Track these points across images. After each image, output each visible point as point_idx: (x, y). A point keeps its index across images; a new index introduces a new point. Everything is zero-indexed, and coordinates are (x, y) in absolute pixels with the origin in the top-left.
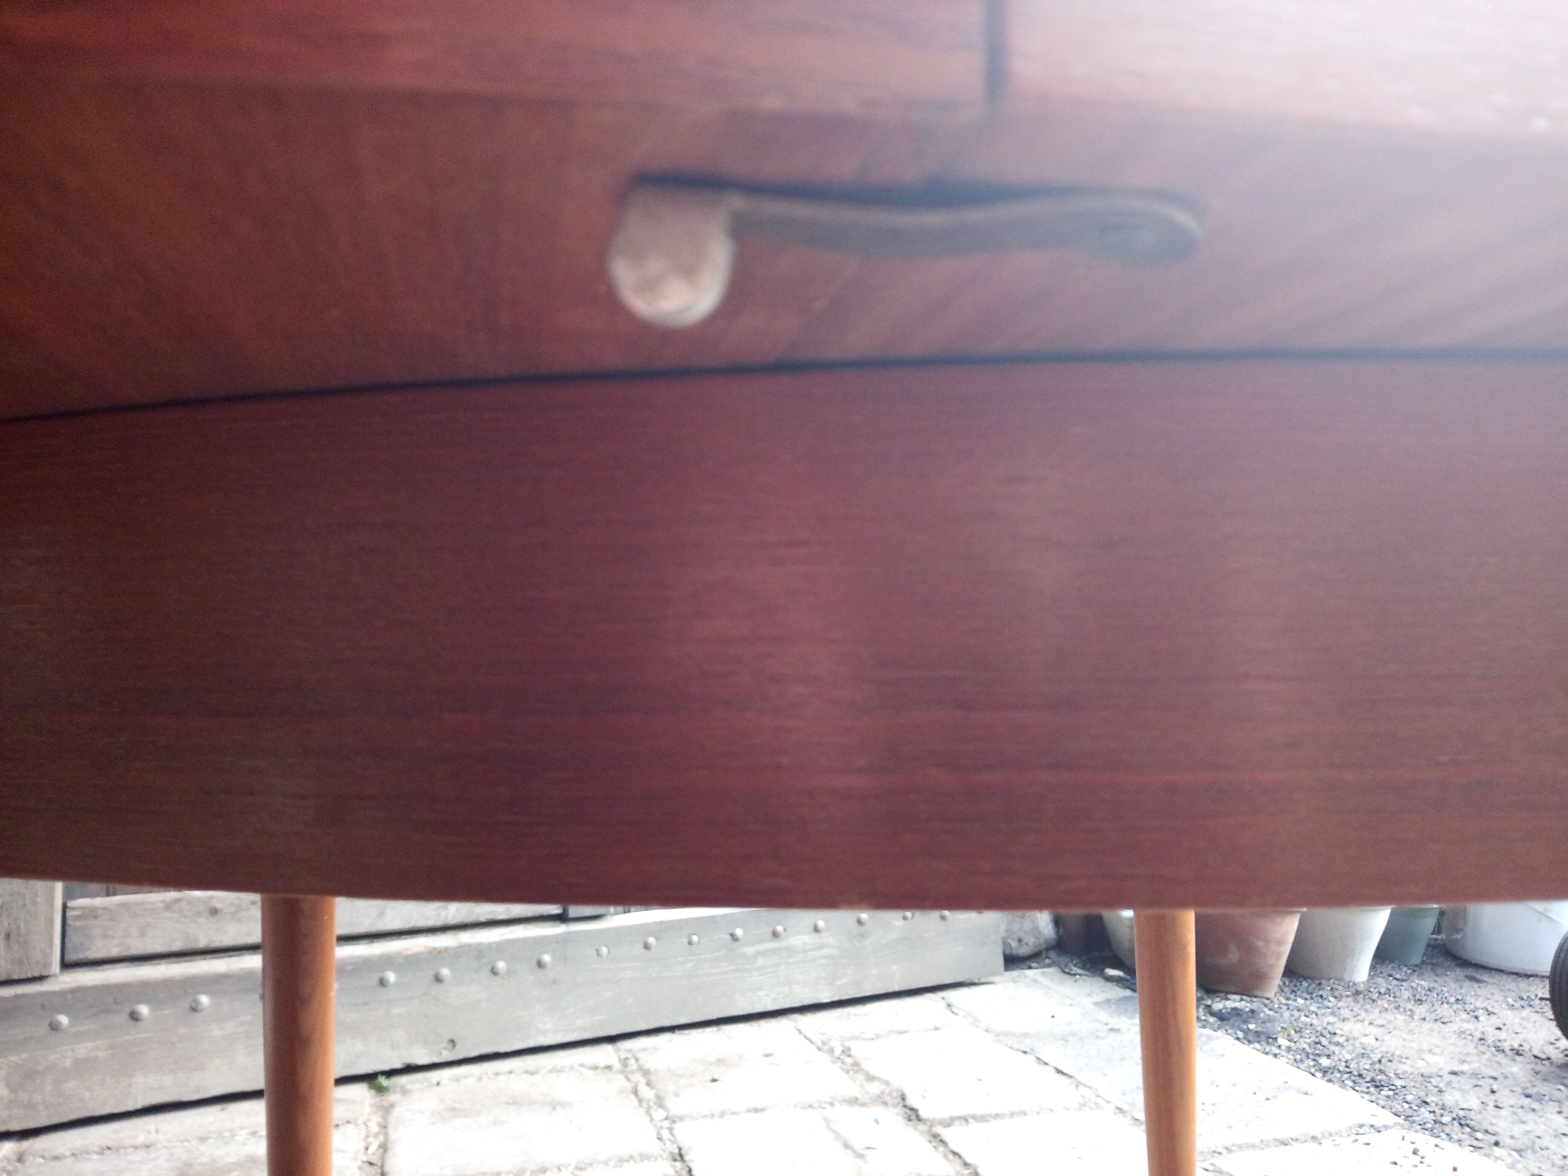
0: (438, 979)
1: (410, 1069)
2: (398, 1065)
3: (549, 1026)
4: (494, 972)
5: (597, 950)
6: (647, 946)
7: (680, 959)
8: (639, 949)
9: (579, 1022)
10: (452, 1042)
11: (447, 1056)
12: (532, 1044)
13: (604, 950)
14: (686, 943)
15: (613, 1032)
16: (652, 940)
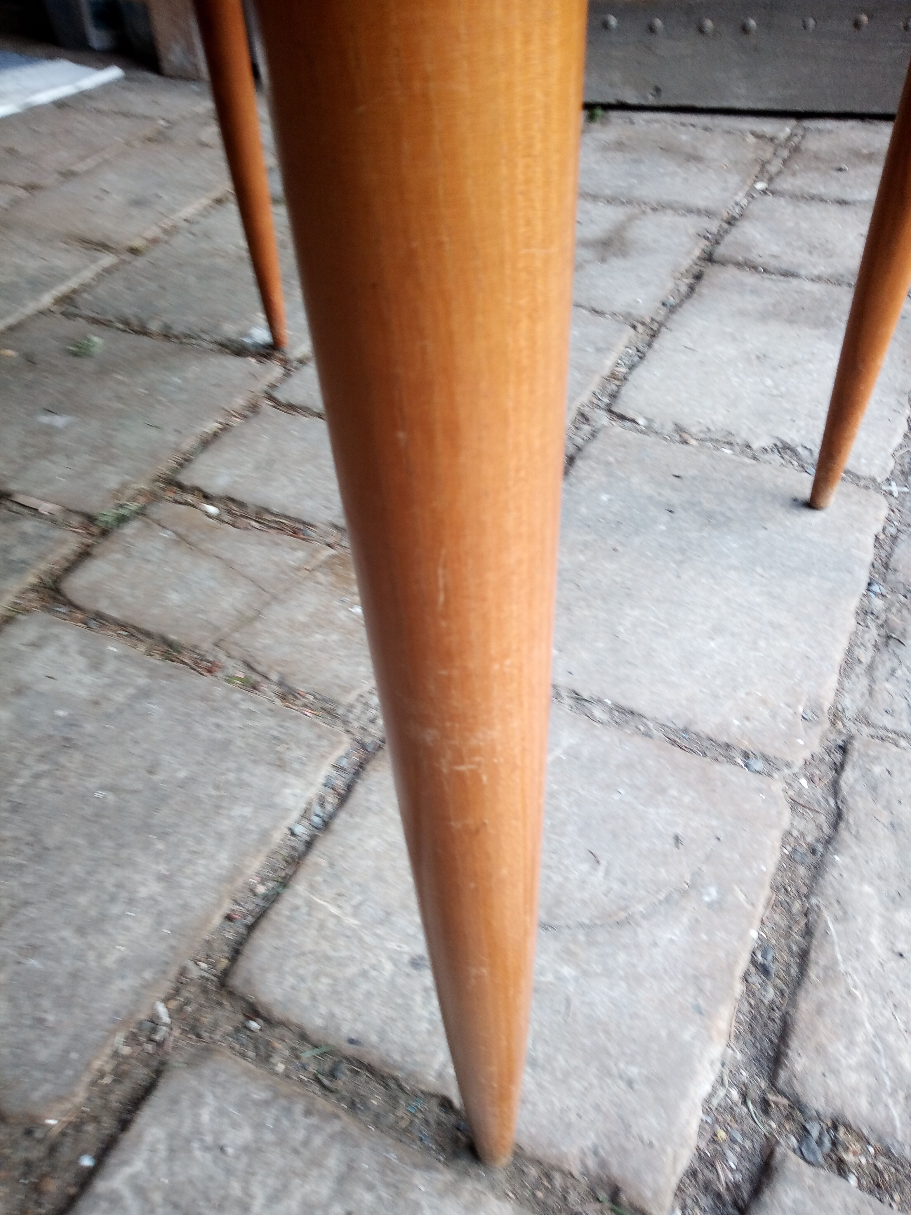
0: (652, 29)
1: (622, 106)
2: (612, 100)
3: (743, 92)
4: (701, 30)
5: (804, 22)
6: (857, 24)
7: (891, 44)
8: (847, 26)
9: (771, 93)
10: (658, 90)
11: (651, 100)
12: (725, 104)
13: (811, 22)
14: (902, 29)
15: (801, 107)
16: (864, 18)
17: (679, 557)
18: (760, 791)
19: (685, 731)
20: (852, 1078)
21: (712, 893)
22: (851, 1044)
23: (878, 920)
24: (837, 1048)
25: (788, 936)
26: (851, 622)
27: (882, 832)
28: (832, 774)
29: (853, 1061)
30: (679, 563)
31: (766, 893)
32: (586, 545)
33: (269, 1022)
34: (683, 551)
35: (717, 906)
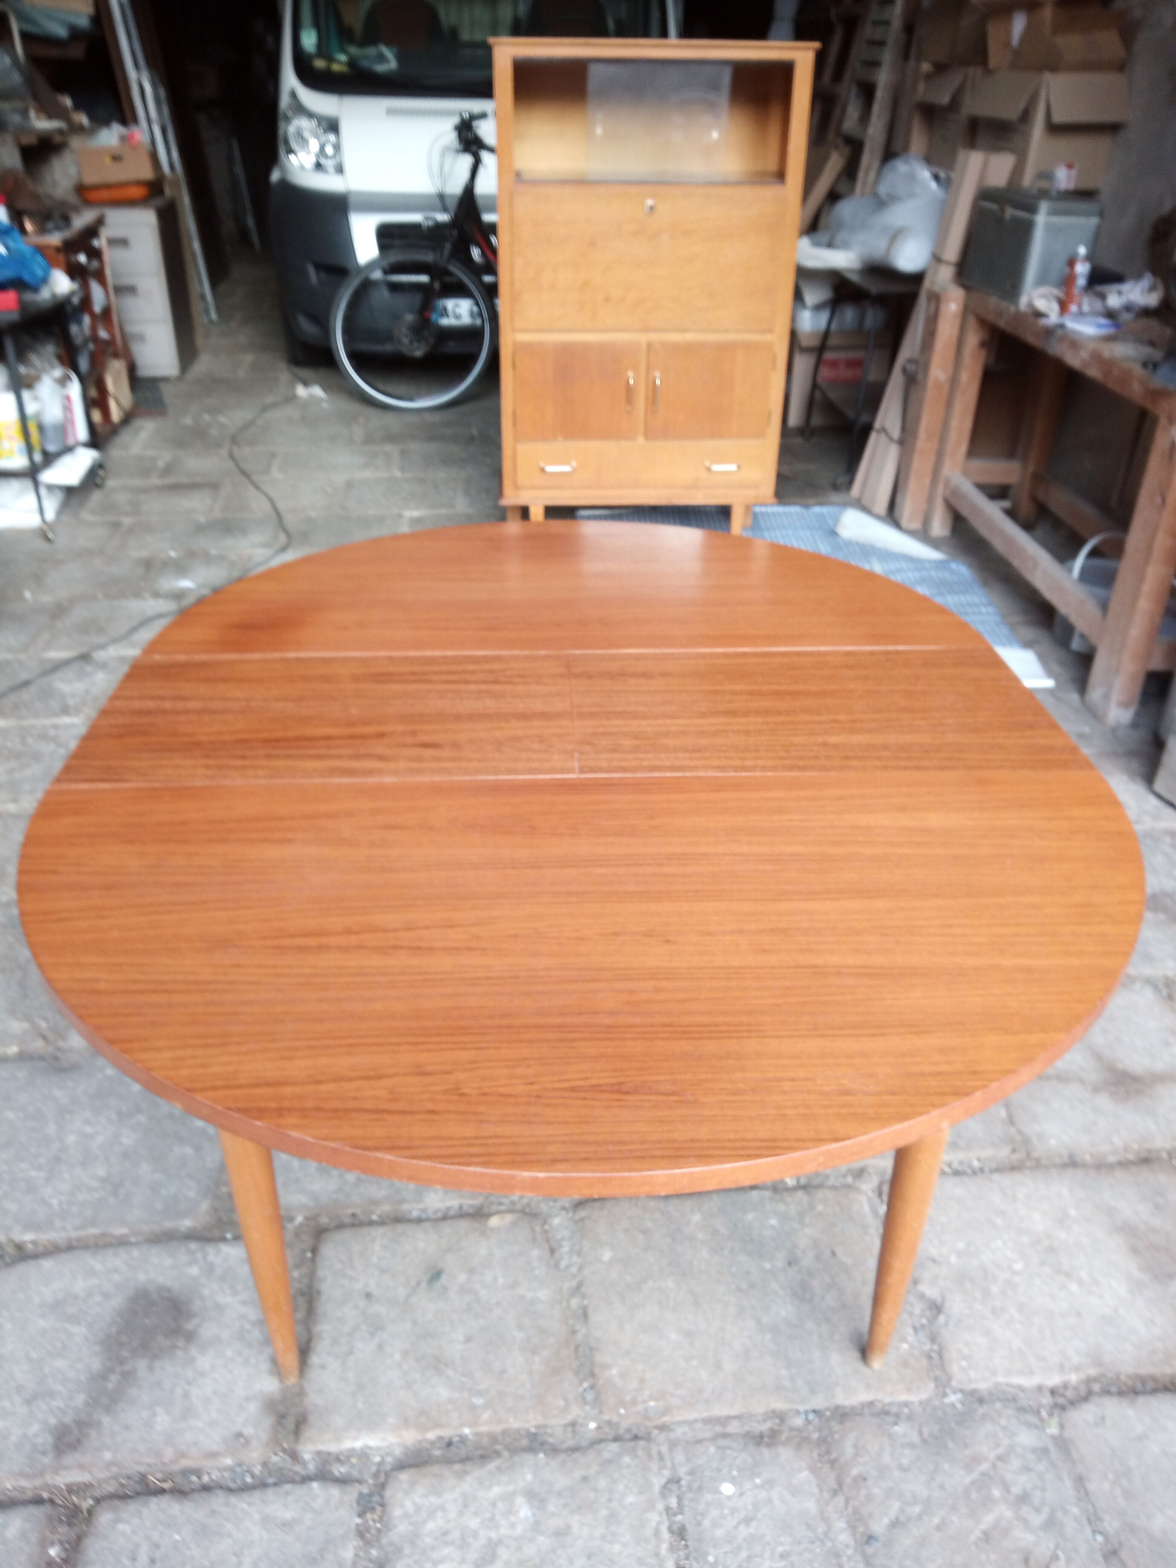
17: (744, 1286)
18: (566, 1400)
19: (591, 1349)
20: (409, 1505)
21: (479, 1401)
22: (426, 1496)
23: (511, 1488)
24: (420, 1490)
25: (477, 1448)
26: (759, 1409)
27: (578, 1474)
28: (611, 1437)
29: (418, 1500)
30: (739, 1289)
31: (498, 1429)
32: (716, 1232)
33: (313, 1260)
34: (752, 1286)
35: (473, 1408)
